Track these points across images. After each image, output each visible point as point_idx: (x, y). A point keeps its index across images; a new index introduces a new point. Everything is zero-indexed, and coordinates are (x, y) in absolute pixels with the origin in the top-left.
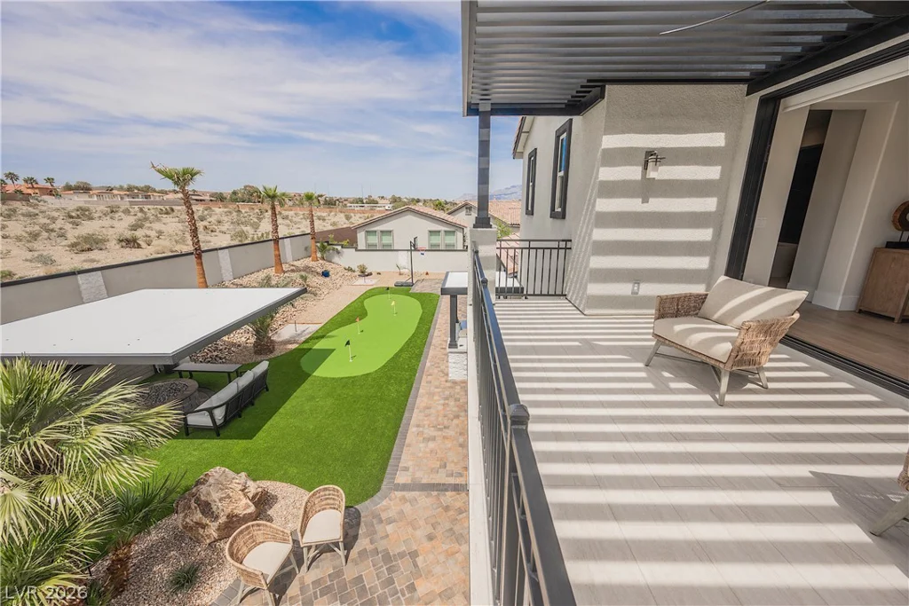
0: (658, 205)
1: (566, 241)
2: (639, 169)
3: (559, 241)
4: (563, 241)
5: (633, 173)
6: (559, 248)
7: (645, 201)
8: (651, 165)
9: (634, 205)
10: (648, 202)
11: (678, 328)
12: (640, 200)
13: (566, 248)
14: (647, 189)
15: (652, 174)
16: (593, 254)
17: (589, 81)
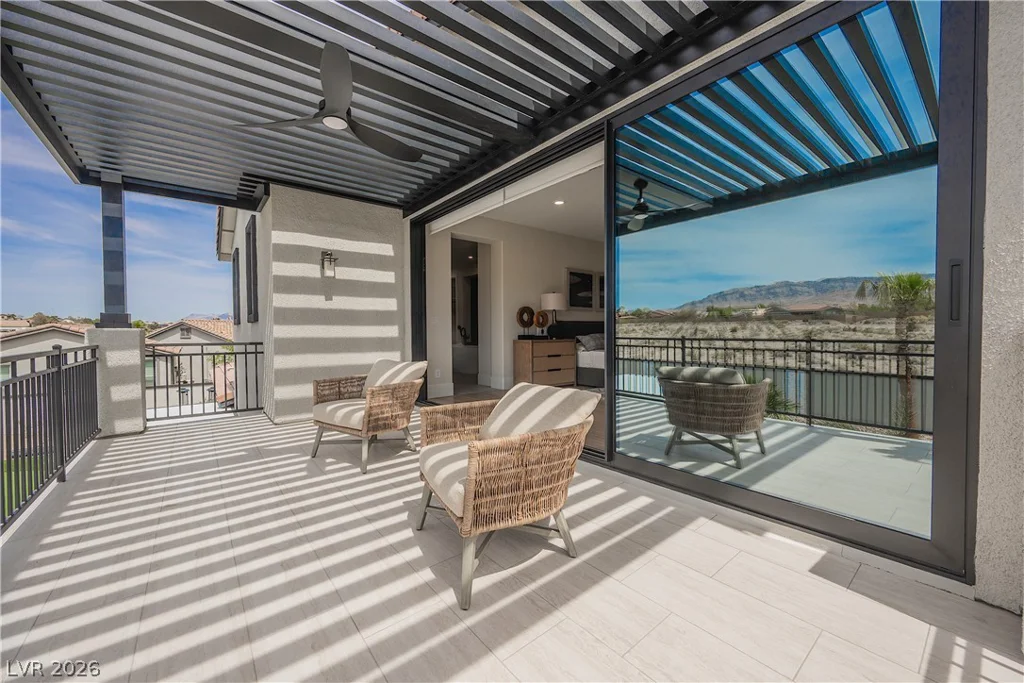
0: (340, 302)
1: (256, 344)
2: (318, 267)
3: (246, 344)
4: (251, 344)
5: (312, 271)
6: (246, 353)
7: (329, 298)
8: (326, 264)
9: (317, 302)
10: (331, 299)
11: (329, 408)
12: (323, 297)
13: (256, 353)
14: (329, 287)
15: (329, 273)
16: (276, 354)
17: (245, 174)
